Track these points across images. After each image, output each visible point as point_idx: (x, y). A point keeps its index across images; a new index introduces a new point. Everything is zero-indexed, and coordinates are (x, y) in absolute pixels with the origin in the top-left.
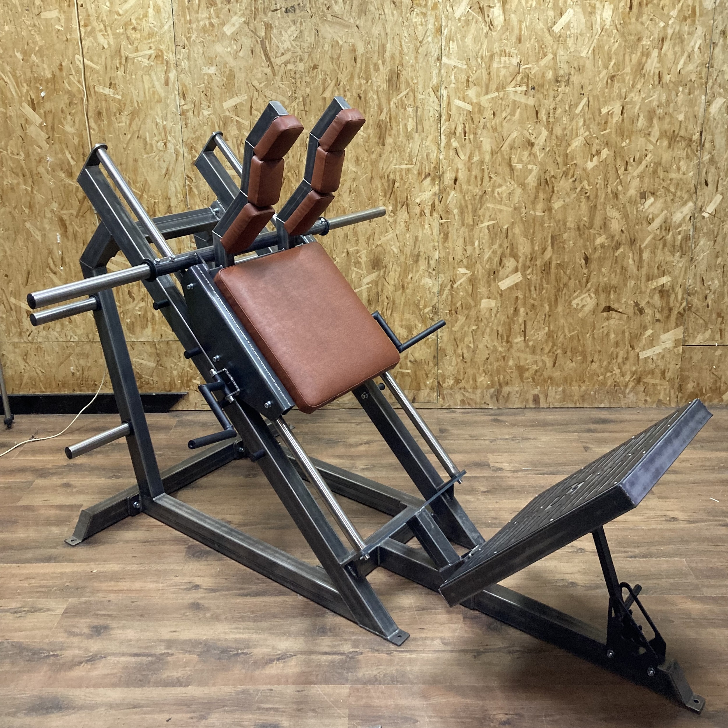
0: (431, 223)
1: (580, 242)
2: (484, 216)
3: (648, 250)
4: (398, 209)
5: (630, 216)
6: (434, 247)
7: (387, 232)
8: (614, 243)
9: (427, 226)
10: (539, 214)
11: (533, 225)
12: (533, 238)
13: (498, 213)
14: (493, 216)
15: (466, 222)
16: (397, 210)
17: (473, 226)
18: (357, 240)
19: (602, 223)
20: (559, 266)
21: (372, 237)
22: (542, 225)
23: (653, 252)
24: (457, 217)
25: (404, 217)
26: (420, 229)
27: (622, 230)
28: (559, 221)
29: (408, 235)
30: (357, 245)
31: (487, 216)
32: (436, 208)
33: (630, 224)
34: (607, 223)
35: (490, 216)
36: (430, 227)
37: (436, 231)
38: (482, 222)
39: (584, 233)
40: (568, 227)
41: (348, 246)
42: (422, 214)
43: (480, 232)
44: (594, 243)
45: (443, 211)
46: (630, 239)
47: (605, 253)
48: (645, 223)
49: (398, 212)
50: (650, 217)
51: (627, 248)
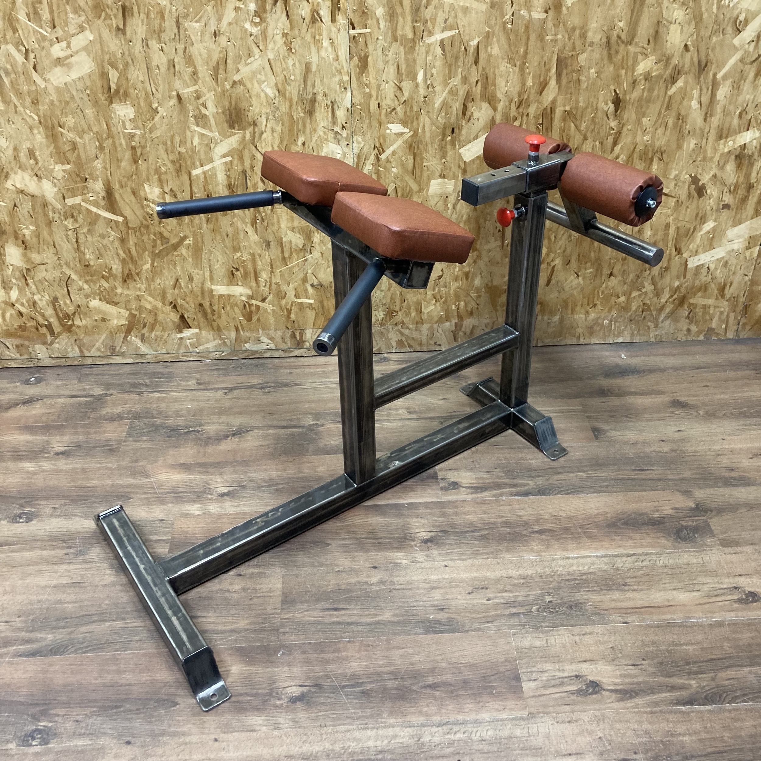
0: (333, 36)
1: (610, 70)
2: (434, 20)
3: (728, 83)
4: (268, 7)
5: (705, 16)
6: (341, 82)
7: (250, 56)
8: (669, 71)
9: (326, 43)
10: (538, 15)
11: (524, 38)
12: (524, 64)
13: (460, 15)
14: (450, 20)
15: (400, 33)
16: (265, 11)
17: (413, 41)
18: (195, 73)
19: (652, 31)
20: (568, 115)
21: (222, 67)
22: (541, 38)
23: (737, 87)
24: (382, 24)
25: (280, 25)
26: (313, 50)
27: (686, 46)
28: (574, 29)
29: (290, 62)
30: (196, 81)
31: (440, 20)
32: (341, 5)
33: (702, 33)
34: (661, 30)
35: (446, 21)
36: (332, 44)
37: (343, 51)
38: (431, 34)
39: (617, 52)
40: (589, 40)
41: (178, 84)
42: (315, 18)
43: (427, 52)
44: (634, 70)
45: (354, 11)
46: (699, 62)
47: (651, 90)
48: (729, 29)
49: (268, 15)
50: (742, 18)
51: (691, 79)
